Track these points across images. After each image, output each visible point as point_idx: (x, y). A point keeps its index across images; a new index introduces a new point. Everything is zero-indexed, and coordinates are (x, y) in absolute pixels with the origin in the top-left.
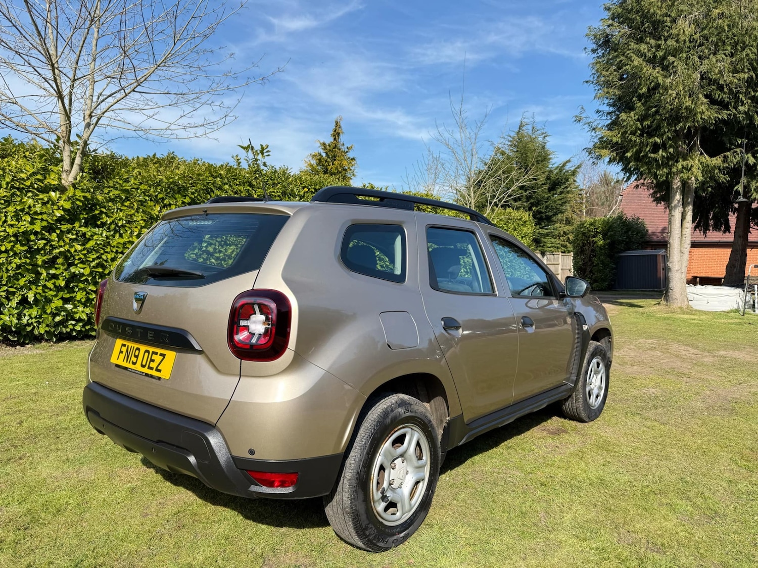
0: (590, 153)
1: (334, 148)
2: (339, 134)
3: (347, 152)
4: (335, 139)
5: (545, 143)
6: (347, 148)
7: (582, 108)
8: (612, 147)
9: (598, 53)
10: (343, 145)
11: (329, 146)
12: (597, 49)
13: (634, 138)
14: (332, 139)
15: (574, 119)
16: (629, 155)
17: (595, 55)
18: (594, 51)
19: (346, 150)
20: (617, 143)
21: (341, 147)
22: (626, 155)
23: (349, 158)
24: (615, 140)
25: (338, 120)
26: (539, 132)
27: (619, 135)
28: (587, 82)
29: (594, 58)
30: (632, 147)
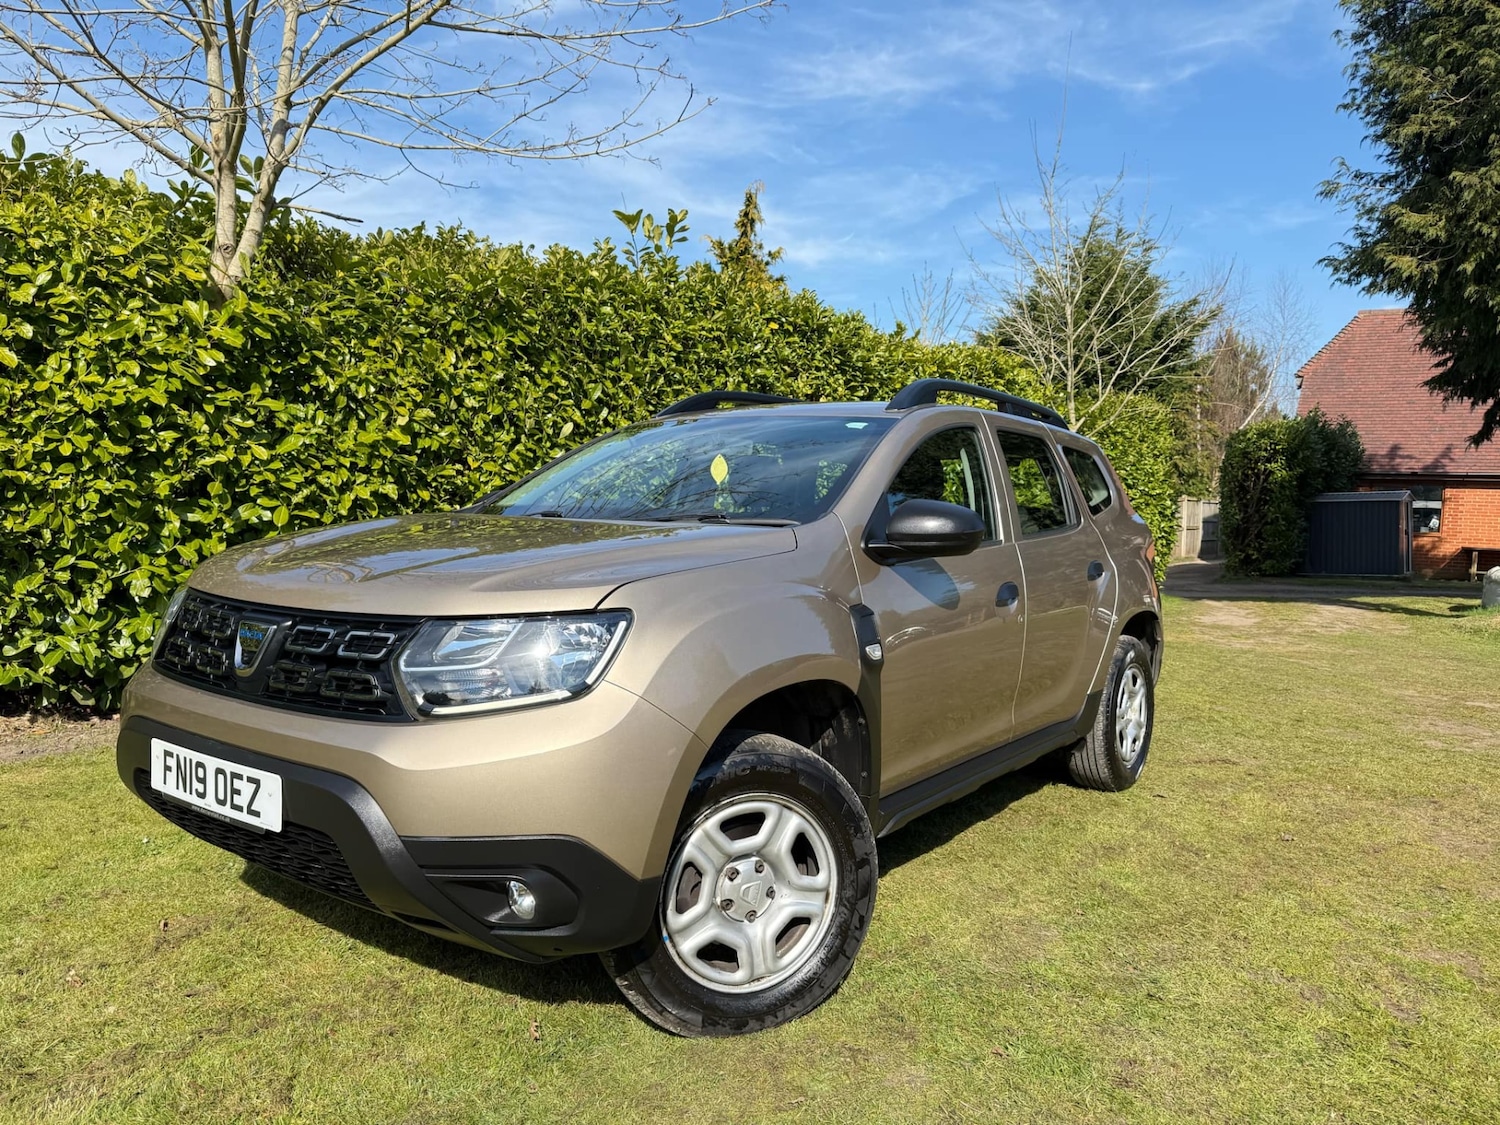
0: (1336, 270)
1: (742, 253)
2: (753, 221)
3: (767, 264)
4: (744, 234)
5: (1149, 263)
6: (770, 254)
7: (1343, 164)
8: (1422, 251)
9: (1367, 43)
10: (761, 247)
11: (730, 248)
12: (1368, 34)
13: (1485, 230)
14: (736, 234)
15: (1320, 189)
16: (1469, 267)
17: (1360, 47)
18: (1358, 38)
19: (767, 259)
20: (1435, 241)
21: (755, 252)
22: (1461, 268)
23: (771, 278)
24: (1432, 233)
25: (753, 191)
26: (1134, 240)
27: (1441, 224)
28: (1345, 107)
29: (1357, 54)
30: (1474, 250)
